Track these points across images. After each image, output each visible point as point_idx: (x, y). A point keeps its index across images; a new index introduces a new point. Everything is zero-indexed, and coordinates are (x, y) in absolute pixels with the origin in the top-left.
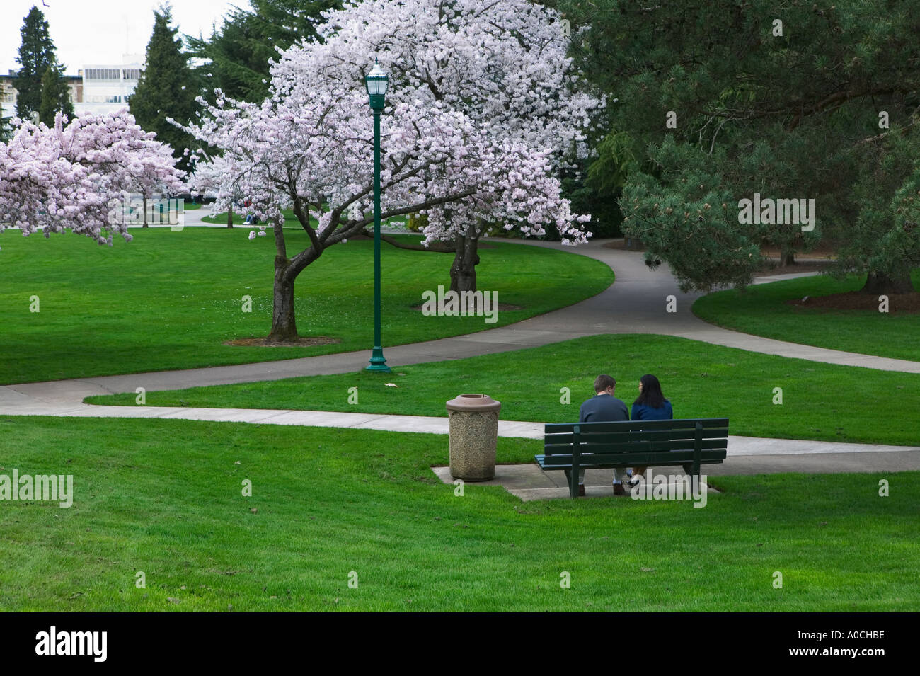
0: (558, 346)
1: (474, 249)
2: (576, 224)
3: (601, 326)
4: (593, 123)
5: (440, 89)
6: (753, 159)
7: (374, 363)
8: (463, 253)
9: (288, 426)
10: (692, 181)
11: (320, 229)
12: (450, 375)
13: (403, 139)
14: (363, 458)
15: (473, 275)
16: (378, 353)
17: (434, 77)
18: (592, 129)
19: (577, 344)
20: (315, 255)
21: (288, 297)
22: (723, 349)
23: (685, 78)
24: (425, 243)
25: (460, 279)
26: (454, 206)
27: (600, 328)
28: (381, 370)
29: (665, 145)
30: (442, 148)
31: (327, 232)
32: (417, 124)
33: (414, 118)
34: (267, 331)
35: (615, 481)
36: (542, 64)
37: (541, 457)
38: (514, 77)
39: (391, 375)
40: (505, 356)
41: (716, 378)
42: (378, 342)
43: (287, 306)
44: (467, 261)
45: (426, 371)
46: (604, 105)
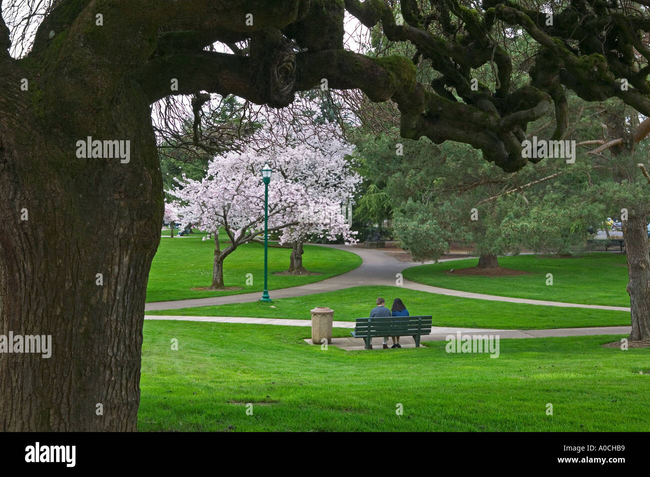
0: (345, 291)
1: (302, 247)
2: (352, 236)
3: (359, 282)
4: (356, 190)
5: (286, 174)
6: (444, 208)
7: (264, 297)
8: (296, 249)
9: (234, 323)
10: (420, 216)
11: (236, 238)
12: (298, 303)
13: (274, 197)
14: (273, 335)
15: (301, 259)
16: (266, 293)
17: (284, 169)
18: (357, 193)
19: (352, 290)
20: (233, 249)
21: (220, 268)
22: (418, 292)
23: (415, 175)
24: (281, 243)
25: (295, 261)
26: (295, 227)
27: (361, 283)
28: (267, 300)
29: (408, 202)
30: (293, 201)
31: (239, 239)
32: (281, 190)
33: (279, 187)
34: (210, 284)
35: (384, 343)
36: (333, 163)
37: (353, 333)
38: (320, 169)
39: (272, 303)
40: (321, 295)
41: (417, 304)
42: (266, 288)
43: (219, 272)
44: (298, 252)
45: (288, 301)
46: (362, 182)
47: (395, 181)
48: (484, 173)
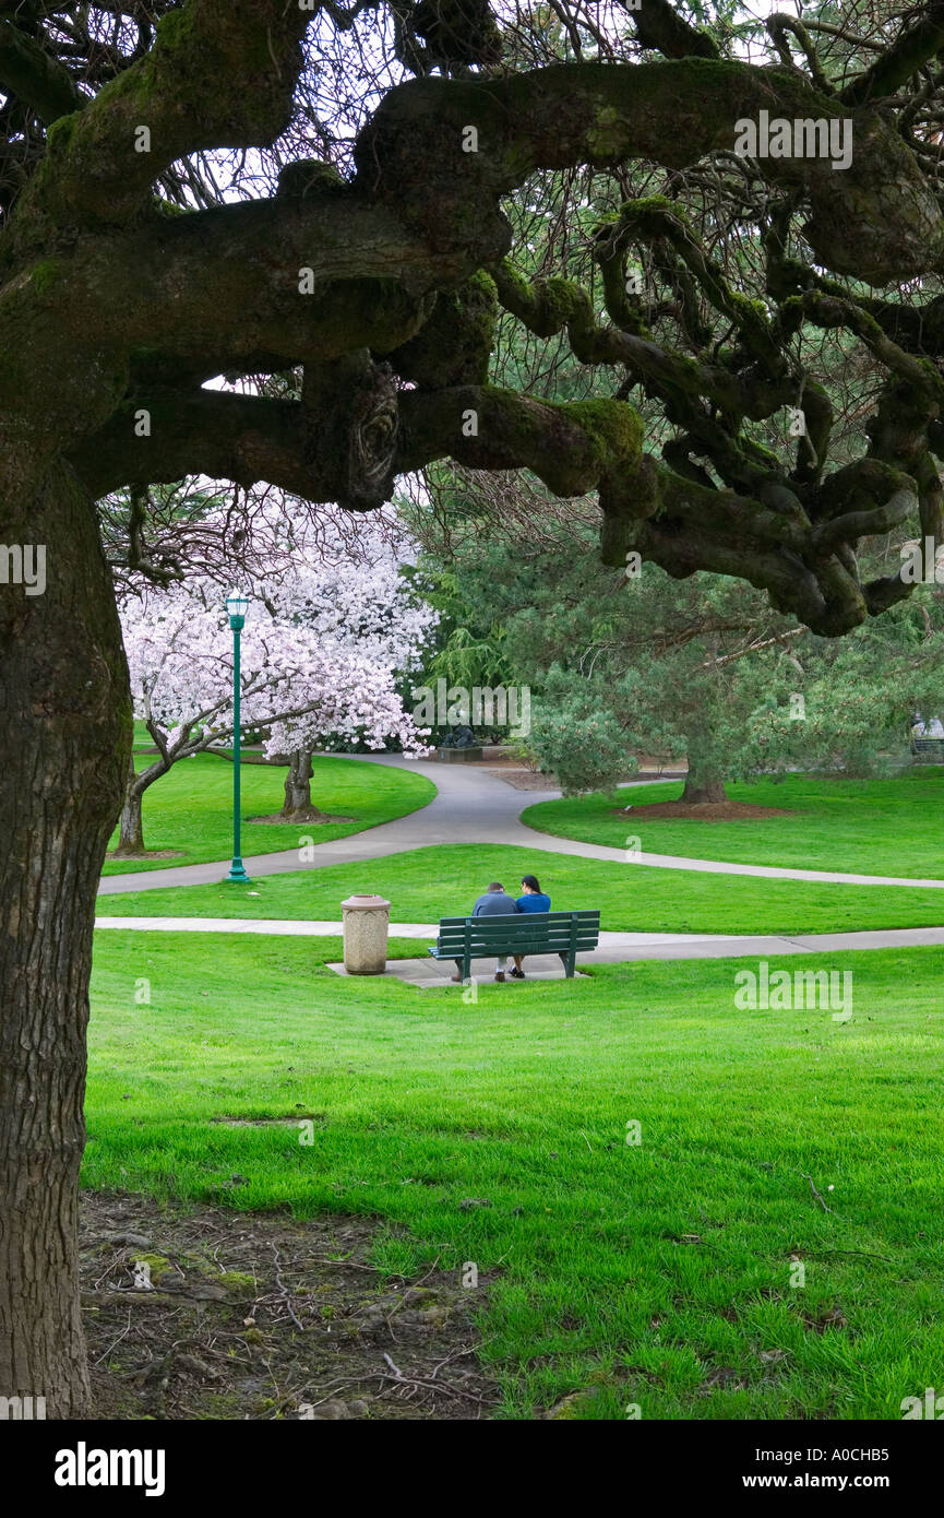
0: (404, 856)
1: (309, 763)
2: (418, 738)
3: (437, 837)
4: (427, 640)
5: (276, 607)
6: (626, 684)
7: (233, 874)
8: (297, 767)
9: (173, 932)
10: (577, 702)
12: (308, 884)
13: (253, 658)
14: (259, 956)
15: (307, 788)
16: (237, 863)
17: (270, 596)
18: (426, 646)
19: (420, 854)
20: (164, 769)
21: (136, 811)
22: (560, 856)
23: (565, 614)
24: (267, 757)
25: (295, 792)
26: (296, 720)
27: (439, 837)
28: (238, 880)
29: (551, 672)
30: (292, 666)
31: (177, 747)
32: (267, 642)
33: (263, 637)
34: (115, 845)
35: (498, 970)
36: (377, 584)
37: (434, 949)
38: (349, 595)
39: (251, 884)
40: (355, 866)
41: (562, 883)
42: (237, 852)
43: (135, 819)
44: (302, 774)
45: (285, 881)
46: (438, 623)
47: (521, 628)
48: (710, 610)
